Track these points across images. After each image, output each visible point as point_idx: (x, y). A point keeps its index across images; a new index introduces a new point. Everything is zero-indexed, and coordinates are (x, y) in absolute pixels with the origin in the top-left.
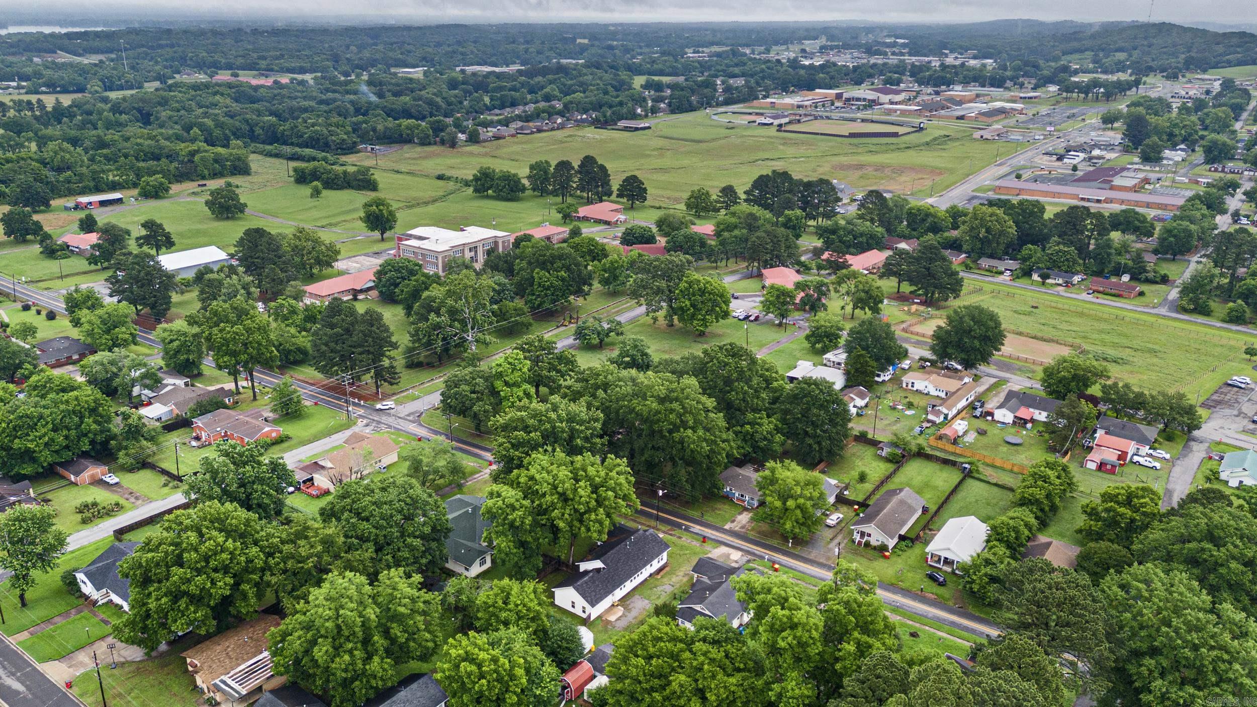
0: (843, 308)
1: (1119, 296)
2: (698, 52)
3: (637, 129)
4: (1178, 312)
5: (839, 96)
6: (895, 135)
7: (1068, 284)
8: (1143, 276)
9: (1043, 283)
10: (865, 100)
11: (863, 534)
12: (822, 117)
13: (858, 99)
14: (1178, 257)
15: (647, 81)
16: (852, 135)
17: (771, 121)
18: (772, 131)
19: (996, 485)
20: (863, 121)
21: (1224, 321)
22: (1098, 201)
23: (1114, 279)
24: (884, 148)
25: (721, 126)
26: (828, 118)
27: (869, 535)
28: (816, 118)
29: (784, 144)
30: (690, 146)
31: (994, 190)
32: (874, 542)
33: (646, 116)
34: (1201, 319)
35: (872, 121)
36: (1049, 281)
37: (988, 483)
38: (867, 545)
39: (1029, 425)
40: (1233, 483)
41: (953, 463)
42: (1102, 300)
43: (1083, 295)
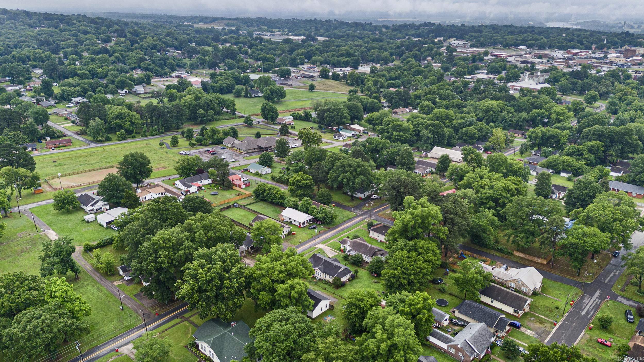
4: (97, 143)
7: (34, 149)
8: (55, 135)
21: (120, 140)
23: (44, 141)
32: (286, 233)
34: (111, 143)
39: (203, 188)
40: (264, 173)
41: (230, 207)
42: (65, 150)
43: (51, 151)
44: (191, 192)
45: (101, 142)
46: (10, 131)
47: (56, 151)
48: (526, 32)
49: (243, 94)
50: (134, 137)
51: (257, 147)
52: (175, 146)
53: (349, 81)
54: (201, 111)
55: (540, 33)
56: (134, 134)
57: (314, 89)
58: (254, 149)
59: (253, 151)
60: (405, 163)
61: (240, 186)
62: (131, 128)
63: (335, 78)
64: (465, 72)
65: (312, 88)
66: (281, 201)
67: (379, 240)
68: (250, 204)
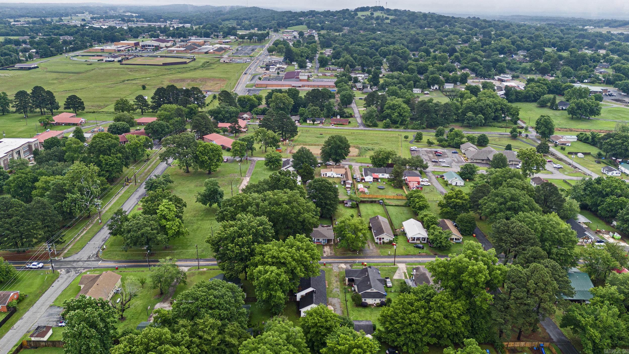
0: (260, 148)
1: (343, 124)
2: (17, 21)
3: (30, 69)
4: (366, 127)
5: (137, 44)
6: (185, 63)
7: (322, 123)
8: (345, 115)
9: (314, 124)
10: (153, 46)
11: (380, 239)
12: (138, 56)
13: (149, 46)
14: (348, 106)
15: (6, 40)
16: (164, 64)
17: (113, 59)
18: (118, 65)
19: (396, 206)
20: (161, 57)
21: (383, 128)
22: (300, 87)
23: (334, 118)
24: (184, 70)
25: (82, 64)
26: (141, 56)
27: (383, 239)
28: (135, 56)
29: (131, 71)
30: (76, 76)
31: (255, 86)
32: (386, 241)
33: (27, 60)
34: (376, 129)
35: (166, 57)
36: (315, 123)
37: (392, 206)
38: (384, 243)
39: (379, 180)
40: (454, 184)
41: (375, 202)
42: (339, 127)
43: (331, 127)
44: (366, 180)
45: (369, 126)
46: (312, 106)
47: (334, 127)
49: (549, 104)
50: (397, 127)
51: (486, 158)
52: (417, 142)
54: (470, 114)
56: (397, 125)
58: (483, 160)
59: (480, 161)
62: (398, 119)
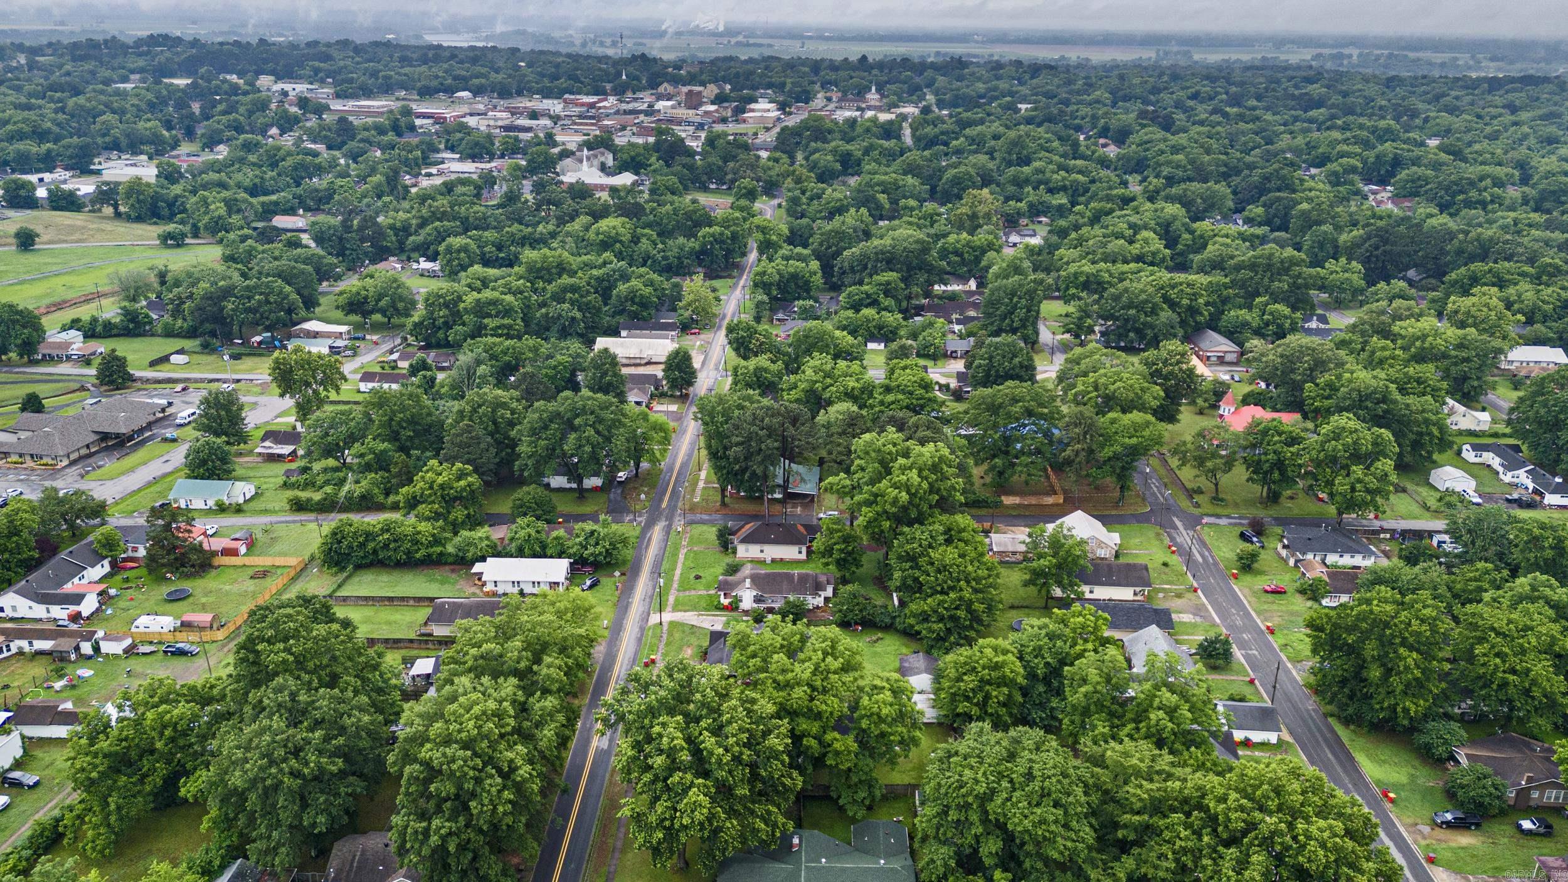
44: (85, 614)
48: (437, 59)
51: (95, 437)
53: (122, 209)
55: (474, 60)
57: (33, 244)
58: (88, 446)
59: (84, 451)
60: (610, 384)
61: (233, 552)
63: (63, 203)
64: (416, 159)
65: (26, 241)
66: (439, 549)
67: (769, 560)
68: (339, 586)
